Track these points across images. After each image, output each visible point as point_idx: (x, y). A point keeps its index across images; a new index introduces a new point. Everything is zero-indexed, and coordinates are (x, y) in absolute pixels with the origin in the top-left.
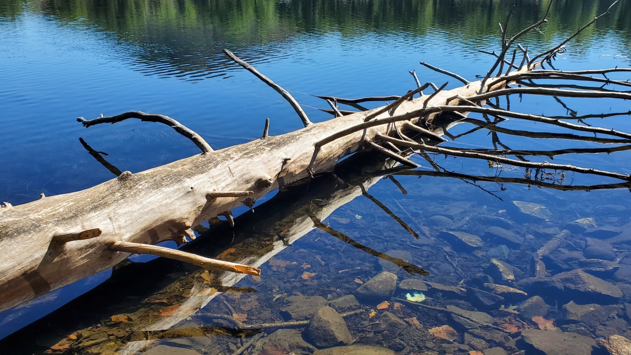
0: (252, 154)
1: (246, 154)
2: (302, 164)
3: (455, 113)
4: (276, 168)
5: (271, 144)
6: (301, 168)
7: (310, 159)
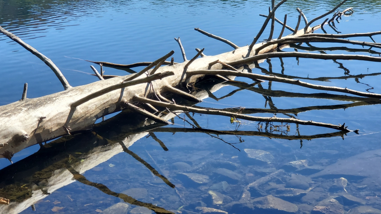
0: (10, 113)
1: (4, 113)
2: (58, 122)
3: (217, 76)
4: (32, 126)
5: (28, 105)
6: (57, 126)
7: (66, 118)
